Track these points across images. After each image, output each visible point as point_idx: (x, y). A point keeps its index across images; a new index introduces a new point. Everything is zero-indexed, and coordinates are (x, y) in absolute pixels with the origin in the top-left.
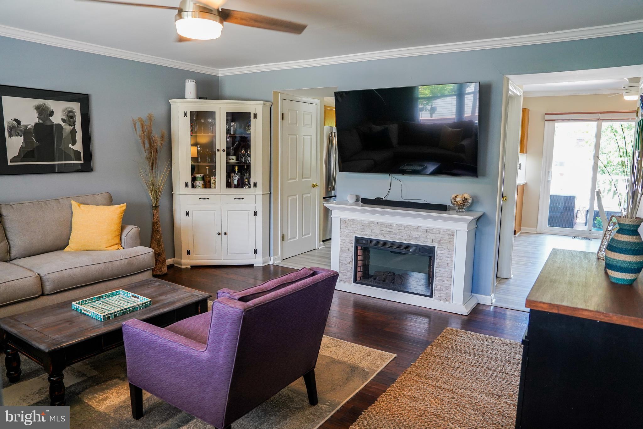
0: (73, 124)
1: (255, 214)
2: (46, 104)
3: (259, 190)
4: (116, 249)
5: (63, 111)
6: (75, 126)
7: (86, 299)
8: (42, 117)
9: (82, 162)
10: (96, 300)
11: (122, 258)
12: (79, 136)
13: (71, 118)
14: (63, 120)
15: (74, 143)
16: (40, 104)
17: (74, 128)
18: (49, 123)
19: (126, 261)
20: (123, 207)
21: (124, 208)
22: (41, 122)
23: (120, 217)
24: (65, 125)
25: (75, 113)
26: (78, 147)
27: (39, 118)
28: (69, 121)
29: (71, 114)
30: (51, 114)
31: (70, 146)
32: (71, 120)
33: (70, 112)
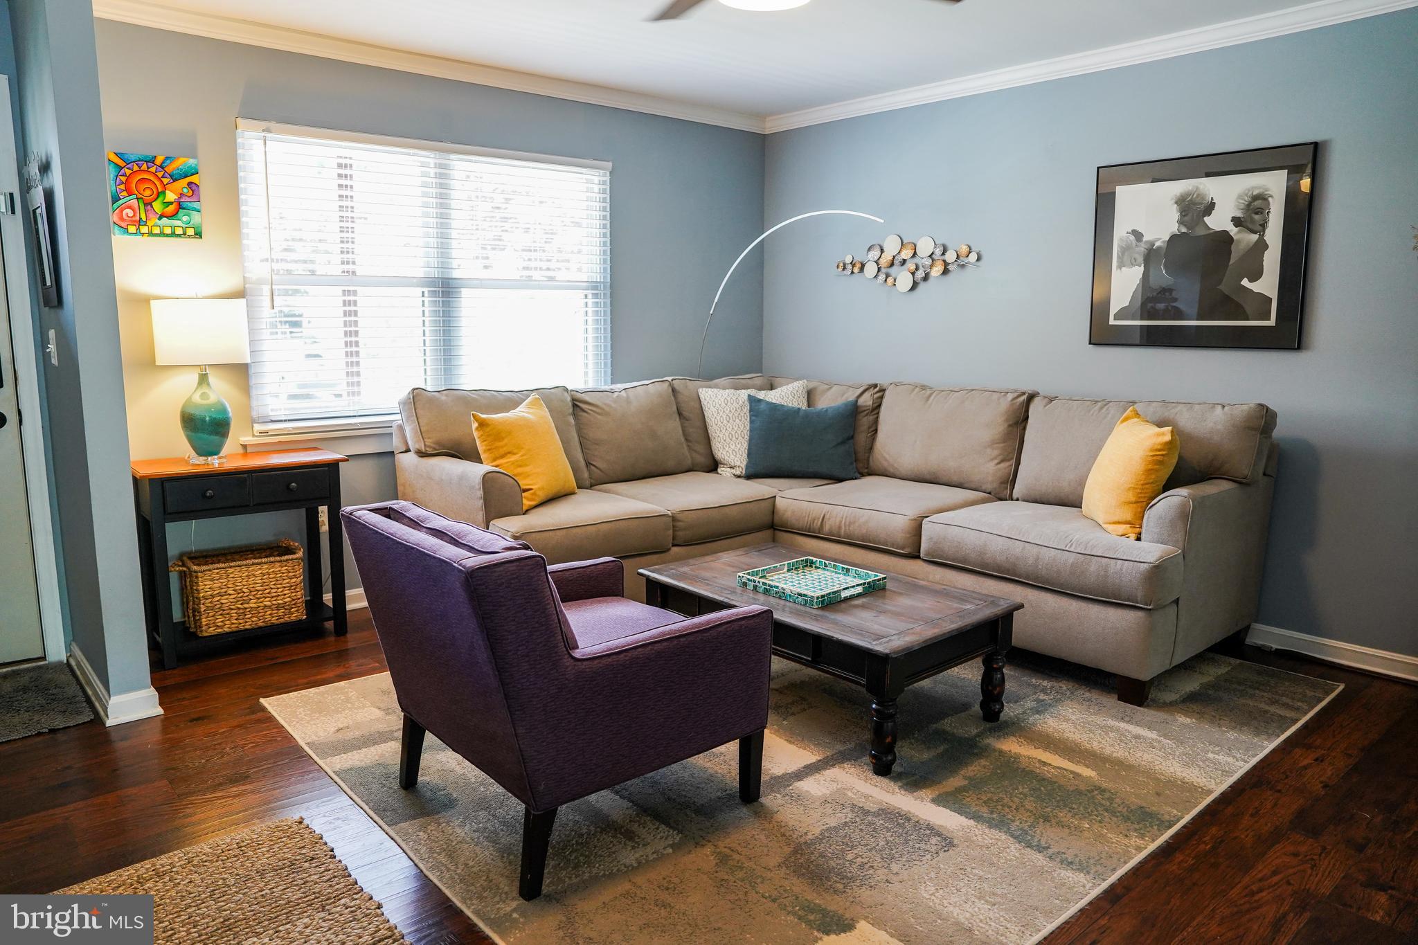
0: (1261, 228)
2: (1201, 187)
4: (1120, 534)
5: (1240, 197)
6: (1264, 231)
8: (1186, 218)
9: (1272, 322)
11: (1067, 549)
12: (1272, 260)
13: (1257, 213)
14: (1237, 221)
15: (1256, 275)
16: (1187, 190)
17: (1262, 237)
18: (1200, 232)
20: (1163, 434)
21: (1168, 438)
22: (1184, 230)
24: (1239, 232)
25: (1270, 199)
26: (1267, 285)
27: (1181, 222)
28: (1253, 221)
29: (1258, 203)
30: (1210, 207)
31: (1245, 282)
32: (1257, 217)
33: (1255, 198)
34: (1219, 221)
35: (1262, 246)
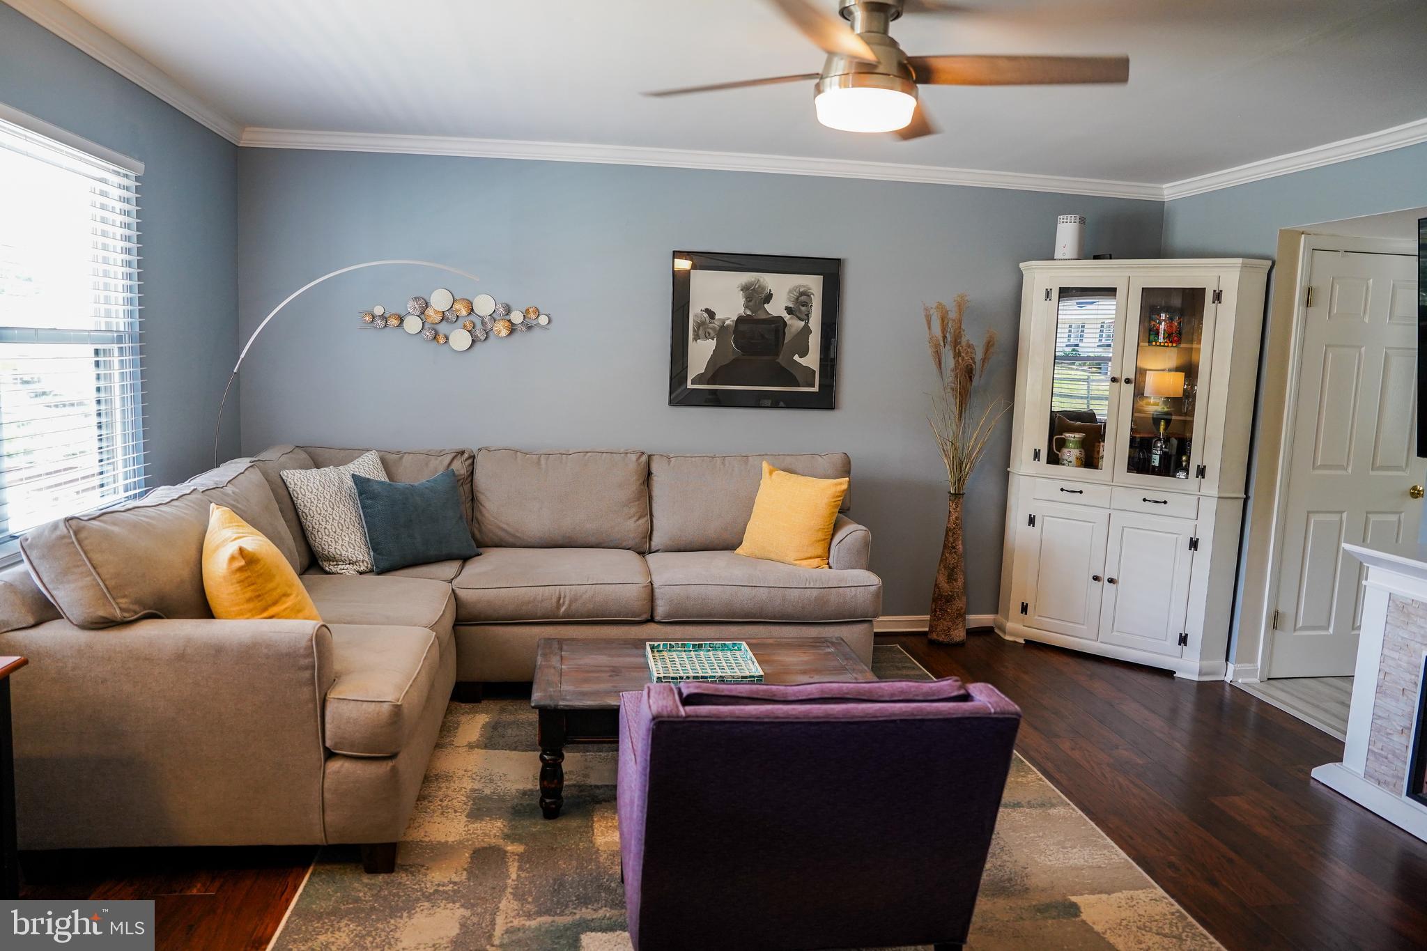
0: (806, 317)
1: (1194, 544)
2: (761, 280)
3: (1210, 487)
4: (815, 566)
5: (790, 292)
6: (808, 320)
7: (673, 643)
8: (751, 304)
9: (816, 389)
10: (691, 649)
11: (807, 586)
12: (814, 341)
13: (803, 306)
14: (789, 310)
15: (803, 354)
16: (750, 281)
17: (807, 324)
18: (762, 316)
19: (815, 593)
20: (841, 484)
21: (845, 486)
22: (749, 313)
23: (833, 504)
24: (790, 319)
25: (812, 296)
26: (811, 360)
27: (746, 307)
28: (800, 311)
29: (803, 298)
30: (768, 298)
31: (796, 358)
32: (803, 308)
33: (802, 294)
34: (776, 308)
35: (806, 331)
